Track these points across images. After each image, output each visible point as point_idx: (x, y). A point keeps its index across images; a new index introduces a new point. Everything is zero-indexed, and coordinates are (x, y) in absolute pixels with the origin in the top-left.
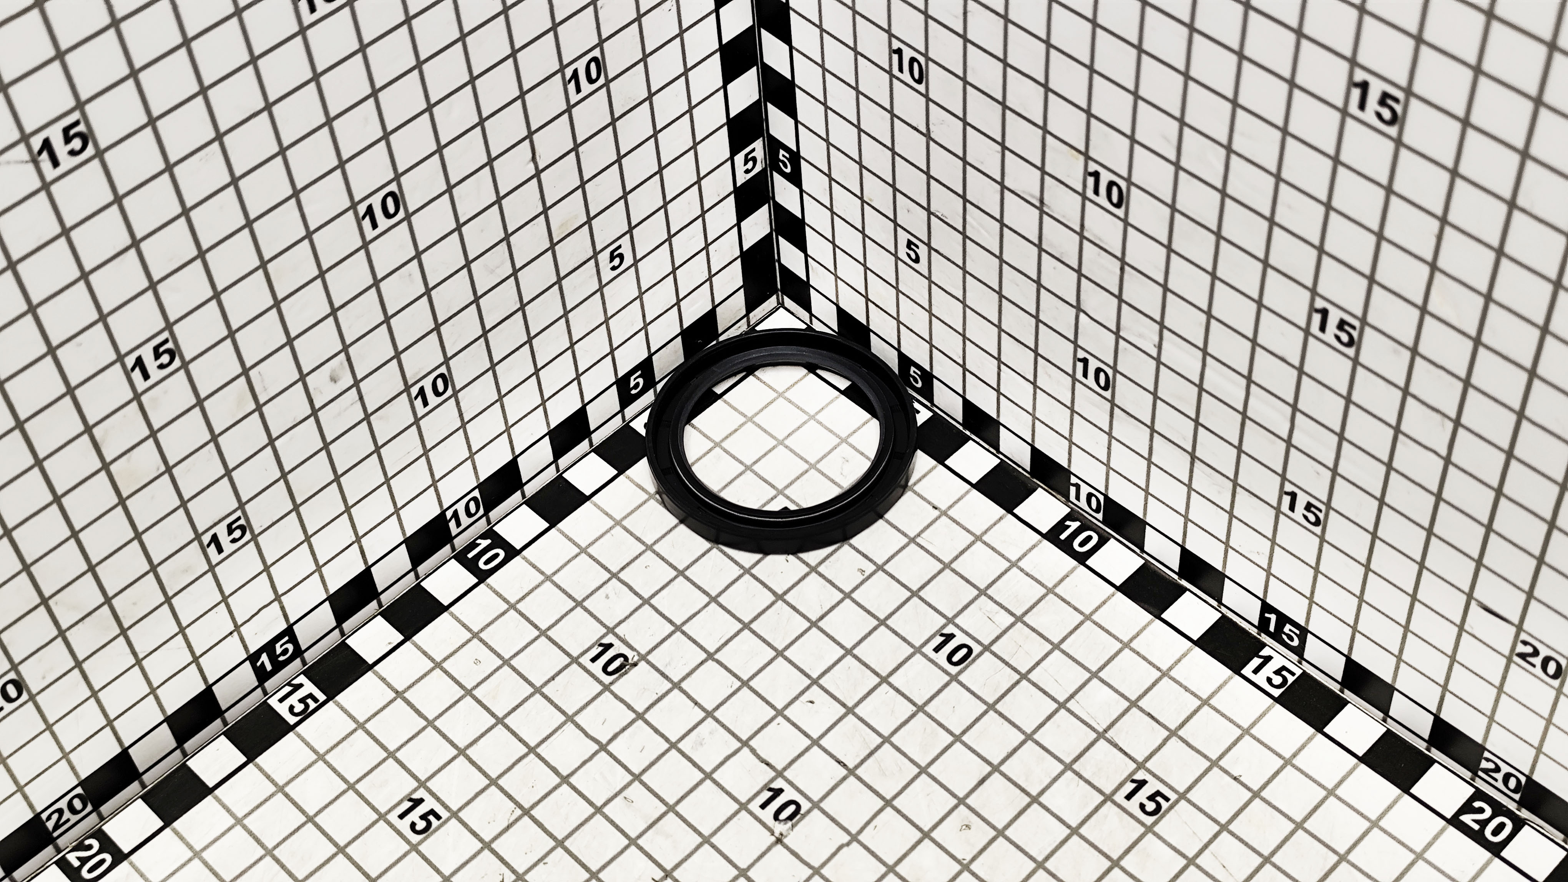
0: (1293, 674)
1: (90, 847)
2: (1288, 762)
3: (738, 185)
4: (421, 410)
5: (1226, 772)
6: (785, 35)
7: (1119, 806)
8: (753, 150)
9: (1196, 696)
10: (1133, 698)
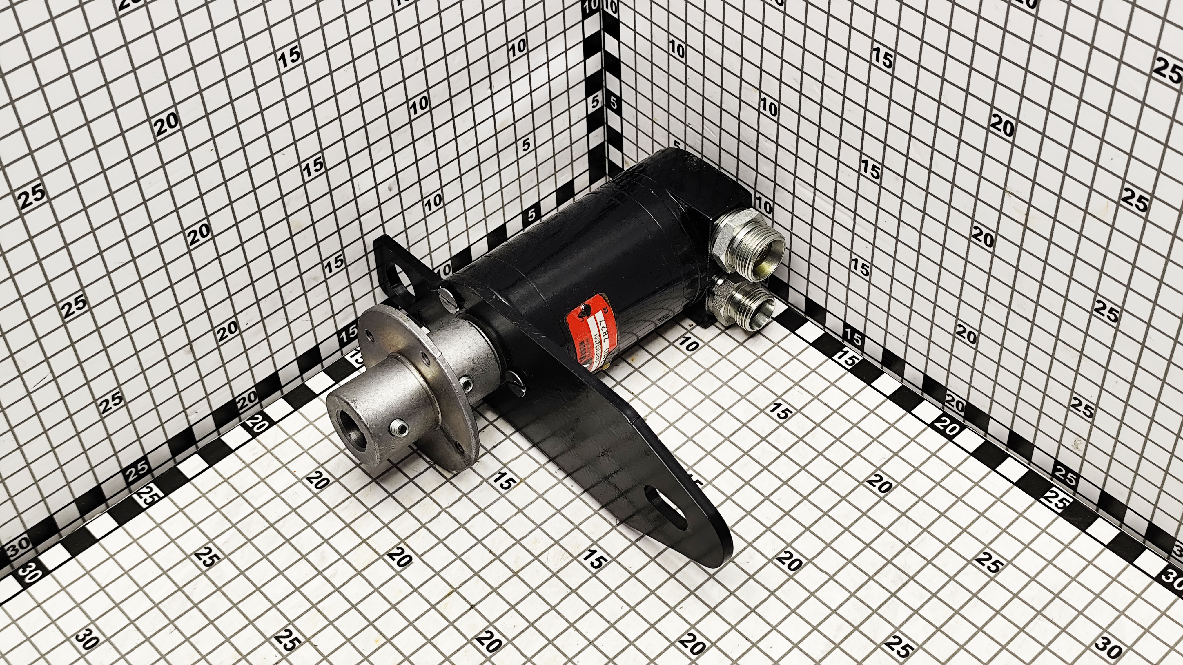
0: (858, 359)
1: (257, 418)
2: (852, 398)
3: (589, 113)
4: (428, 212)
5: (821, 401)
6: (616, 35)
7: (767, 415)
8: (597, 96)
9: (809, 367)
10: (778, 367)
